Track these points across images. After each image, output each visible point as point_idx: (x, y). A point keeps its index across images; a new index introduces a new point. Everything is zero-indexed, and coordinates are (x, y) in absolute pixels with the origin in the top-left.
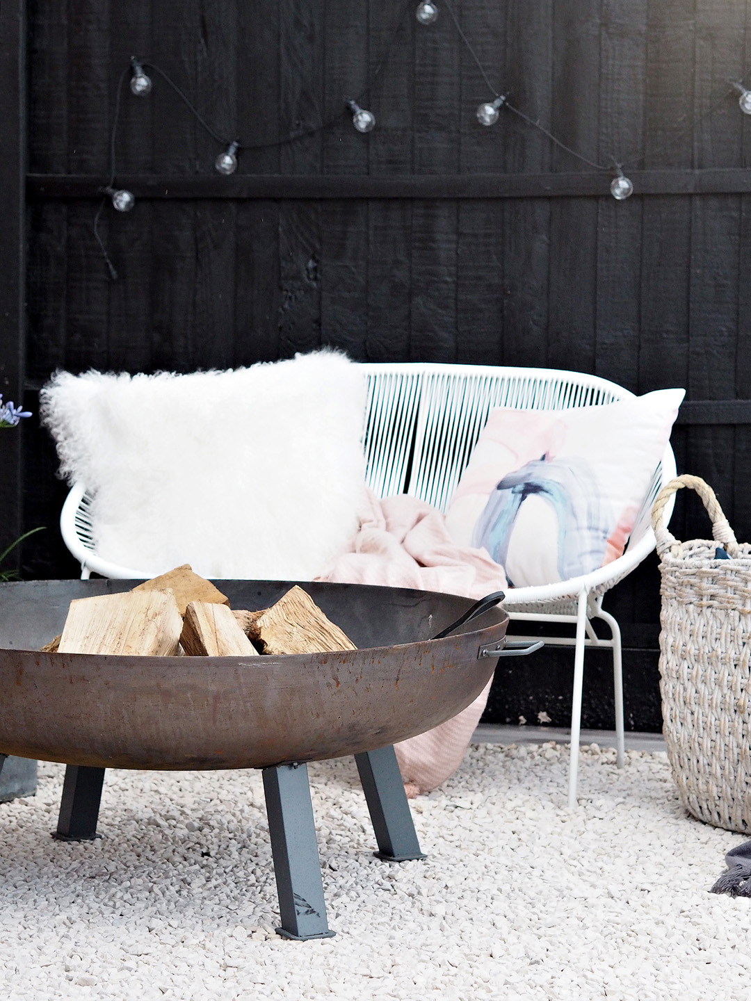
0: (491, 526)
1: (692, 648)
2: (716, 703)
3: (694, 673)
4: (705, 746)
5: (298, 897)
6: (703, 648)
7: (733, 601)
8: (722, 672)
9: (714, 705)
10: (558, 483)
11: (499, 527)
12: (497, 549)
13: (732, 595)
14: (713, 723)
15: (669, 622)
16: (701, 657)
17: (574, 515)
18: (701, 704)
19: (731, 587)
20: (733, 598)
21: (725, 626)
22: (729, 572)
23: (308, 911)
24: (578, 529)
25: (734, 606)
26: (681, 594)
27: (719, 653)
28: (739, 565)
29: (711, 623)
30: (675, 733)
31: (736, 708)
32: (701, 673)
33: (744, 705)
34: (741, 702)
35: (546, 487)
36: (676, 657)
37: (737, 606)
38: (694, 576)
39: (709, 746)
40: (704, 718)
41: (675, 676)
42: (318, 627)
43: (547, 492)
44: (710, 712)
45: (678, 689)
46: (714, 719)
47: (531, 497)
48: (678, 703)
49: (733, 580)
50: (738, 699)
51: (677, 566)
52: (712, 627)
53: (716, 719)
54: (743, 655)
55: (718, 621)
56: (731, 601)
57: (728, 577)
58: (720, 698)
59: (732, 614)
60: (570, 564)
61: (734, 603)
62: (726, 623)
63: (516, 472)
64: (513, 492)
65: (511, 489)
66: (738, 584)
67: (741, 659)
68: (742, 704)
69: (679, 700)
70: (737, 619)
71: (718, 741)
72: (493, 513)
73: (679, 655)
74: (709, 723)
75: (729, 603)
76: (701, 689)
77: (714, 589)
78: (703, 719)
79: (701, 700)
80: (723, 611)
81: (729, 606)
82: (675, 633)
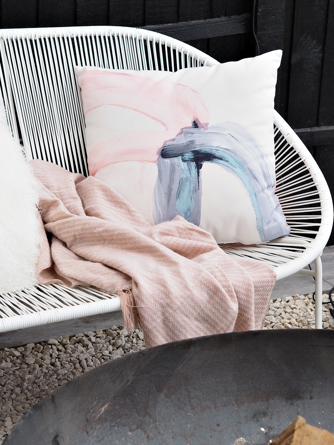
0: (174, 192)
10: (227, 149)
11: (185, 194)
12: (188, 214)
17: (255, 178)
24: (263, 190)
35: (217, 154)
43: (221, 159)
47: (206, 165)
60: (269, 222)
63: (174, 140)
64: (184, 161)
65: (180, 157)
72: (171, 181)
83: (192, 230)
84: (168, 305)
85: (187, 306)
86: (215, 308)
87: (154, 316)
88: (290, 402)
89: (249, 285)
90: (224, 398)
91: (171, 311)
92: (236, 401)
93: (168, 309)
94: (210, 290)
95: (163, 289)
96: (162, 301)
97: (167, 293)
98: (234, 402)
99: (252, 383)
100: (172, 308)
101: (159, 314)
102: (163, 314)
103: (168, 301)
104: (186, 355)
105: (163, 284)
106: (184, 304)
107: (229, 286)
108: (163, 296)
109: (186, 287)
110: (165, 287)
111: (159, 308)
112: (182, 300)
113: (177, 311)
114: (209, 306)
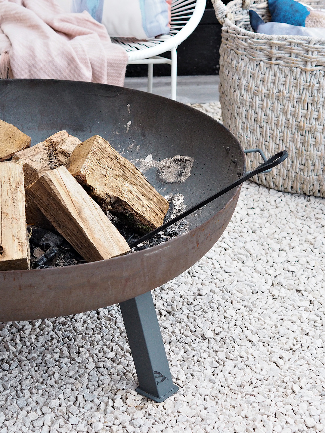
1: (263, 89)
2: (282, 123)
3: (265, 104)
4: (271, 148)
5: (156, 373)
6: (272, 90)
7: (297, 62)
8: (287, 105)
9: (280, 125)
13: (296, 59)
14: (278, 135)
15: (242, 70)
16: (271, 96)
18: (269, 123)
19: (294, 53)
20: (296, 61)
21: (289, 77)
22: (294, 44)
23: (162, 379)
25: (297, 66)
26: (254, 55)
27: (285, 94)
28: (302, 40)
29: (278, 74)
30: (245, 137)
31: (296, 127)
32: (269, 104)
33: (304, 126)
34: (302, 124)
36: (250, 93)
37: (300, 65)
38: (264, 44)
39: (274, 147)
40: (271, 131)
41: (248, 105)
42: (119, 164)
44: (276, 127)
45: (250, 113)
46: (278, 133)
48: (250, 121)
49: (297, 49)
50: (300, 122)
51: (249, 36)
52: (279, 77)
53: (280, 133)
54: (304, 95)
55: (284, 73)
56: (295, 62)
57: (293, 47)
58: (284, 120)
59: (295, 71)
61: (297, 64)
62: (289, 75)
66: (301, 52)
67: (303, 99)
68: (302, 126)
69: (251, 119)
70: (299, 73)
71: (281, 145)
73: (252, 93)
74: (275, 134)
75: (293, 63)
76: (269, 114)
77: (281, 54)
78: (269, 131)
79: (270, 121)
80: (288, 68)
81: (293, 65)
82: (248, 78)
83: (88, 21)
84: (33, 65)
85: (49, 69)
86: (71, 73)
87: (23, 72)
88: (75, 133)
89: (103, 60)
90: (30, 124)
91: (35, 70)
92: (38, 127)
93: (33, 68)
94: (69, 59)
95: (31, 53)
96: (29, 62)
97: (33, 56)
98: (37, 128)
99: (52, 117)
100: (36, 68)
101: (27, 71)
102: (30, 71)
103: (33, 62)
104: (4, 90)
105: (32, 50)
106: (47, 66)
107: (86, 59)
108: (31, 58)
109: (50, 55)
110: (33, 52)
111: (26, 66)
112: (45, 63)
113: (40, 70)
114: (67, 71)
